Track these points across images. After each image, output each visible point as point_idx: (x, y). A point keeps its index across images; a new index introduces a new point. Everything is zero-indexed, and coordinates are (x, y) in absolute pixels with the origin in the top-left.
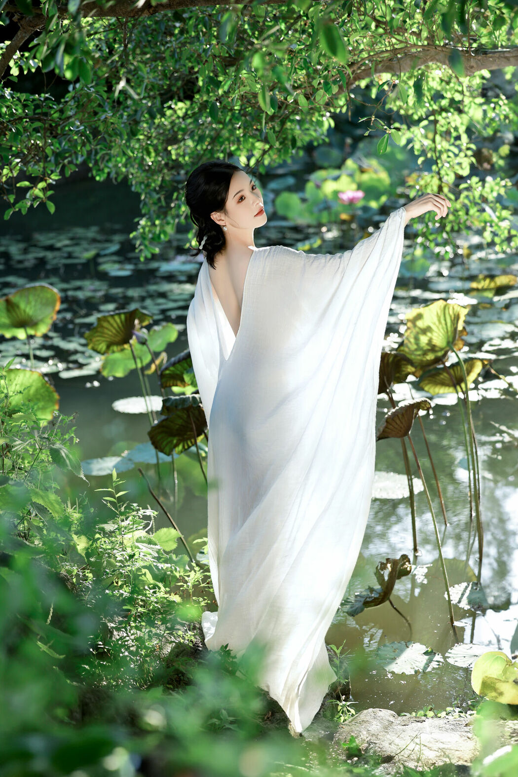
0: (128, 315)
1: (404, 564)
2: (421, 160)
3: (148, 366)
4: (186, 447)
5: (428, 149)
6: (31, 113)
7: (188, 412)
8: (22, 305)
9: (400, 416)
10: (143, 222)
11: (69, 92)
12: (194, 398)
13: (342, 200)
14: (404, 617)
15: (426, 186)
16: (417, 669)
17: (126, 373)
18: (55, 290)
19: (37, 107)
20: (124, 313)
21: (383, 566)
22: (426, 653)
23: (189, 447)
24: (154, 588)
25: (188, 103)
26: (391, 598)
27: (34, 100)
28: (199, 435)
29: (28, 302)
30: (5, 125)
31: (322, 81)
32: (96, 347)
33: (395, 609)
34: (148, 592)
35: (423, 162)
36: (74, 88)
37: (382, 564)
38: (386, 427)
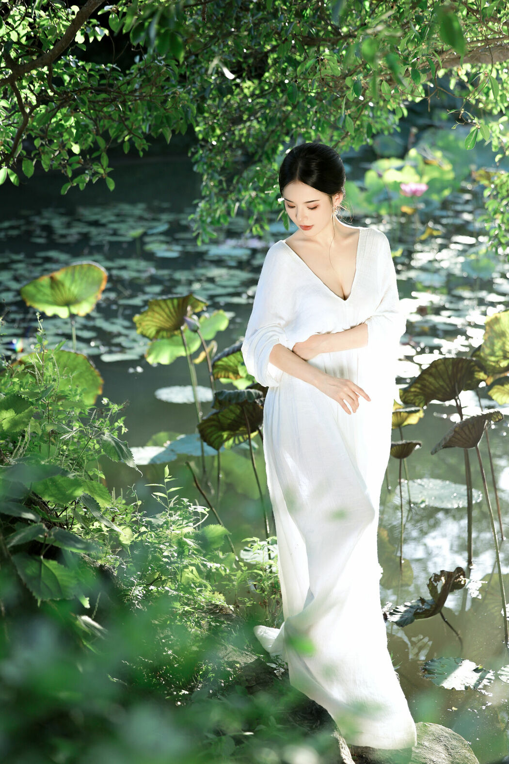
0: (181, 300)
1: (459, 577)
2: (498, 157)
3: (196, 354)
4: (237, 442)
5: (507, 147)
6: (95, 84)
7: (242, 406)
8: (67, 283)
9: (470, 426)
10: (202, 205)
11: (135, 63)
12: (249, 393)
13: (405, 192)
14: (455, 631)
15: (501, 186)
16: (467, 685)
17: (172, 361)
18: (103, 269)
19: (102, 77)
20: (178, 298)
21: (437, 578)
22: (476, 670)
23: (240, 443)
24: (200, 586)
25: (256, 81)
26: (443, 611)
27: (99, 70)
28: (253, 431)
29: (73, 280)
30: (70, 95)
31: (410, 69)
32: (145, 332)
33: (446, 622)
34: (194, 591)
35: (501, 160)
36: (141, 60)
37: (436, 575)
38: (453, 437)
